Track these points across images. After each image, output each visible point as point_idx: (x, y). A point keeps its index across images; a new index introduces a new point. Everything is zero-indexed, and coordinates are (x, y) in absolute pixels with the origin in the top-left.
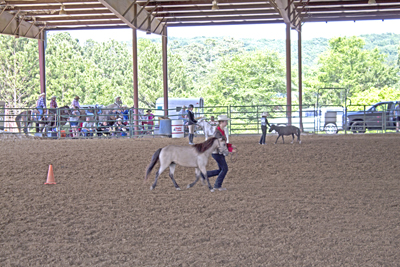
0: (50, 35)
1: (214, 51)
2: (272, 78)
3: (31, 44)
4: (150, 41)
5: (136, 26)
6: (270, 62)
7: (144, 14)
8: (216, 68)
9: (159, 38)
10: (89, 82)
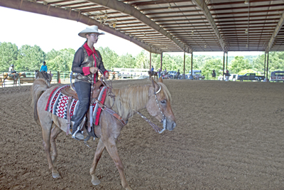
0: (164, 53)
1: (204, 58)
2: (219, 66)
3: (159, 56)
4: (188, 55)
5: (185, 51)
6: (219, 61)
7: (187, 49)
8: (205, 63)
9: (190, 55)
10: (173, 65)
